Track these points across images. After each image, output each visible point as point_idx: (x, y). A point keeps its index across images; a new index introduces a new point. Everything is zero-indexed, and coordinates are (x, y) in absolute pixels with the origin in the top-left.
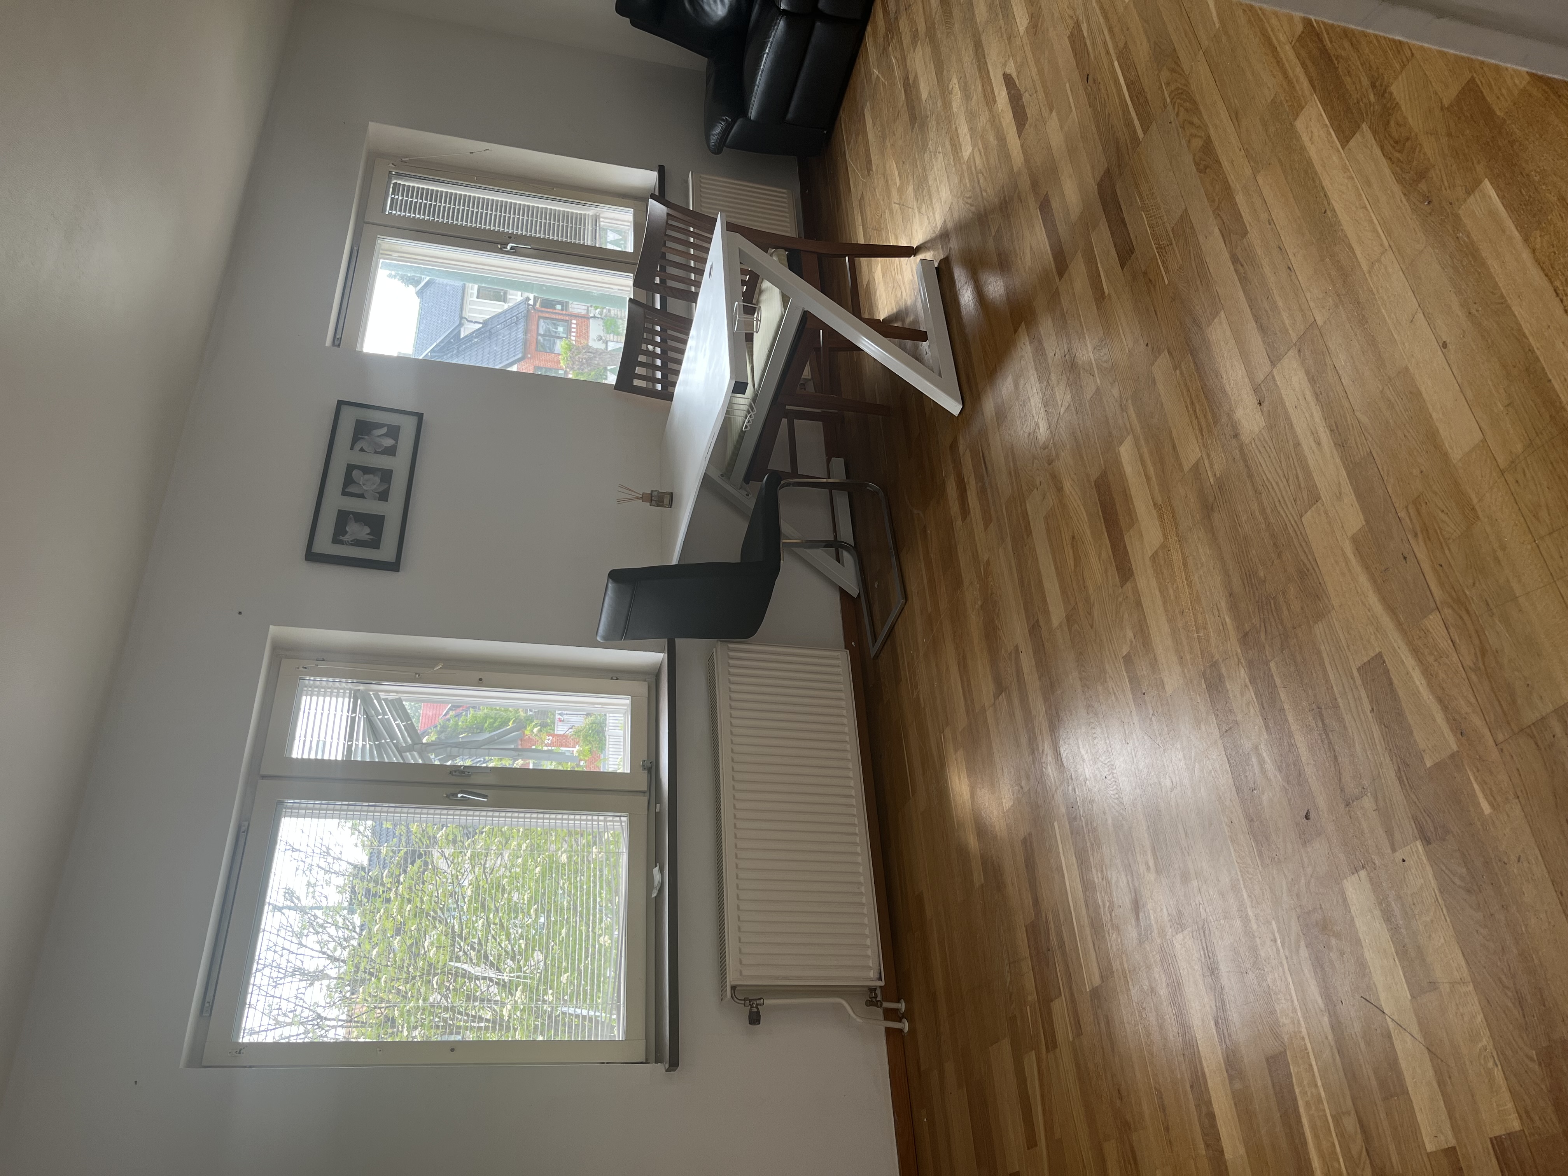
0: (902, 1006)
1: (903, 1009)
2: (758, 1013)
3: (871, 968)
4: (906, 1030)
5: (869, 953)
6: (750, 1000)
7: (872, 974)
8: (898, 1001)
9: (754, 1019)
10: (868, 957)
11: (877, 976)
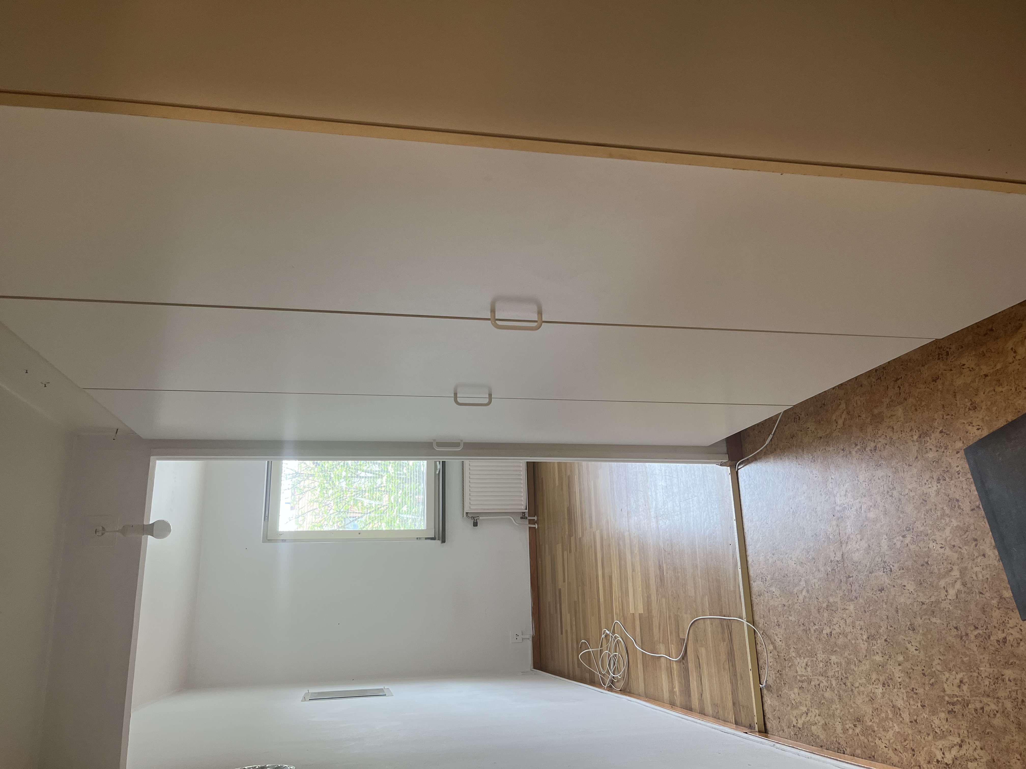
0: (536, 518)
1: (536, 520)
2: (477, 522)
3: (522, 505)
4: (536, 528)
5: (522, 499)
6: (474, 517)
7: (523, 507)
8: (535, 516)
9: (475, 524)
10: (522, 500)
11: (525, 508)
